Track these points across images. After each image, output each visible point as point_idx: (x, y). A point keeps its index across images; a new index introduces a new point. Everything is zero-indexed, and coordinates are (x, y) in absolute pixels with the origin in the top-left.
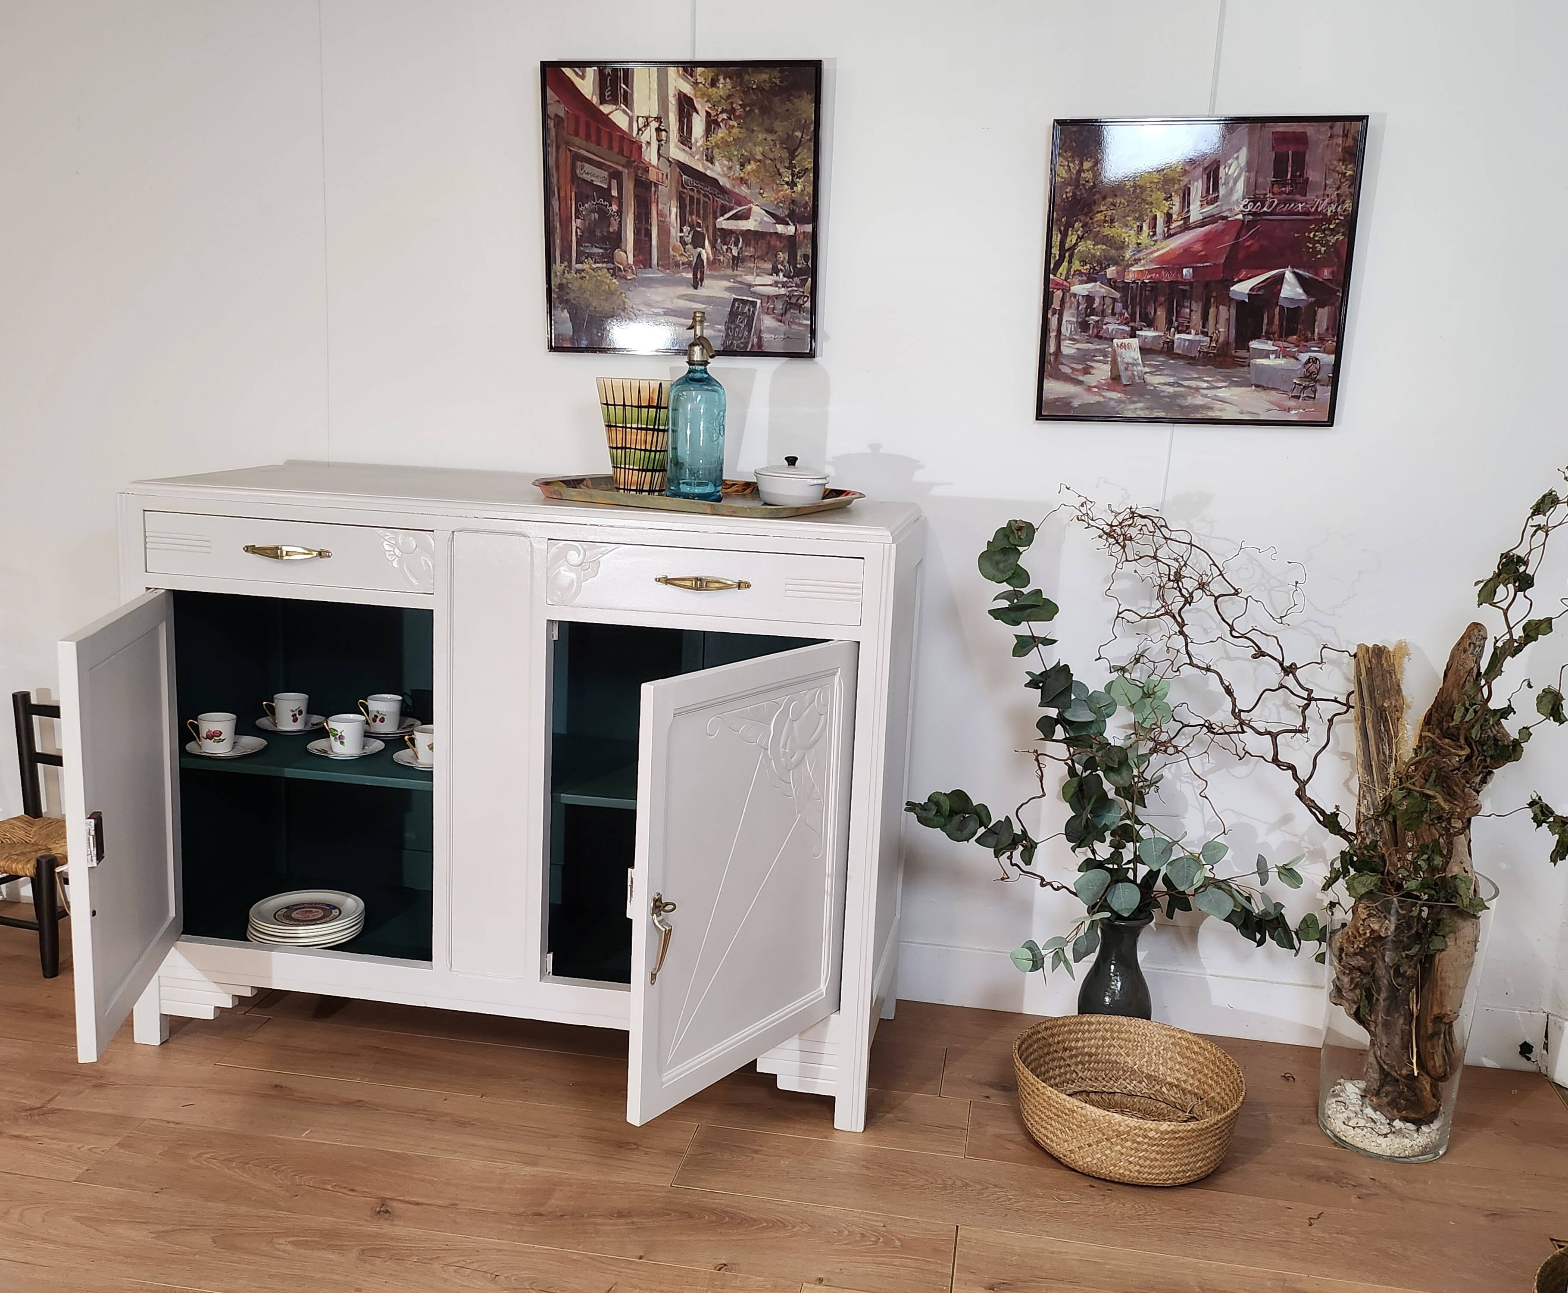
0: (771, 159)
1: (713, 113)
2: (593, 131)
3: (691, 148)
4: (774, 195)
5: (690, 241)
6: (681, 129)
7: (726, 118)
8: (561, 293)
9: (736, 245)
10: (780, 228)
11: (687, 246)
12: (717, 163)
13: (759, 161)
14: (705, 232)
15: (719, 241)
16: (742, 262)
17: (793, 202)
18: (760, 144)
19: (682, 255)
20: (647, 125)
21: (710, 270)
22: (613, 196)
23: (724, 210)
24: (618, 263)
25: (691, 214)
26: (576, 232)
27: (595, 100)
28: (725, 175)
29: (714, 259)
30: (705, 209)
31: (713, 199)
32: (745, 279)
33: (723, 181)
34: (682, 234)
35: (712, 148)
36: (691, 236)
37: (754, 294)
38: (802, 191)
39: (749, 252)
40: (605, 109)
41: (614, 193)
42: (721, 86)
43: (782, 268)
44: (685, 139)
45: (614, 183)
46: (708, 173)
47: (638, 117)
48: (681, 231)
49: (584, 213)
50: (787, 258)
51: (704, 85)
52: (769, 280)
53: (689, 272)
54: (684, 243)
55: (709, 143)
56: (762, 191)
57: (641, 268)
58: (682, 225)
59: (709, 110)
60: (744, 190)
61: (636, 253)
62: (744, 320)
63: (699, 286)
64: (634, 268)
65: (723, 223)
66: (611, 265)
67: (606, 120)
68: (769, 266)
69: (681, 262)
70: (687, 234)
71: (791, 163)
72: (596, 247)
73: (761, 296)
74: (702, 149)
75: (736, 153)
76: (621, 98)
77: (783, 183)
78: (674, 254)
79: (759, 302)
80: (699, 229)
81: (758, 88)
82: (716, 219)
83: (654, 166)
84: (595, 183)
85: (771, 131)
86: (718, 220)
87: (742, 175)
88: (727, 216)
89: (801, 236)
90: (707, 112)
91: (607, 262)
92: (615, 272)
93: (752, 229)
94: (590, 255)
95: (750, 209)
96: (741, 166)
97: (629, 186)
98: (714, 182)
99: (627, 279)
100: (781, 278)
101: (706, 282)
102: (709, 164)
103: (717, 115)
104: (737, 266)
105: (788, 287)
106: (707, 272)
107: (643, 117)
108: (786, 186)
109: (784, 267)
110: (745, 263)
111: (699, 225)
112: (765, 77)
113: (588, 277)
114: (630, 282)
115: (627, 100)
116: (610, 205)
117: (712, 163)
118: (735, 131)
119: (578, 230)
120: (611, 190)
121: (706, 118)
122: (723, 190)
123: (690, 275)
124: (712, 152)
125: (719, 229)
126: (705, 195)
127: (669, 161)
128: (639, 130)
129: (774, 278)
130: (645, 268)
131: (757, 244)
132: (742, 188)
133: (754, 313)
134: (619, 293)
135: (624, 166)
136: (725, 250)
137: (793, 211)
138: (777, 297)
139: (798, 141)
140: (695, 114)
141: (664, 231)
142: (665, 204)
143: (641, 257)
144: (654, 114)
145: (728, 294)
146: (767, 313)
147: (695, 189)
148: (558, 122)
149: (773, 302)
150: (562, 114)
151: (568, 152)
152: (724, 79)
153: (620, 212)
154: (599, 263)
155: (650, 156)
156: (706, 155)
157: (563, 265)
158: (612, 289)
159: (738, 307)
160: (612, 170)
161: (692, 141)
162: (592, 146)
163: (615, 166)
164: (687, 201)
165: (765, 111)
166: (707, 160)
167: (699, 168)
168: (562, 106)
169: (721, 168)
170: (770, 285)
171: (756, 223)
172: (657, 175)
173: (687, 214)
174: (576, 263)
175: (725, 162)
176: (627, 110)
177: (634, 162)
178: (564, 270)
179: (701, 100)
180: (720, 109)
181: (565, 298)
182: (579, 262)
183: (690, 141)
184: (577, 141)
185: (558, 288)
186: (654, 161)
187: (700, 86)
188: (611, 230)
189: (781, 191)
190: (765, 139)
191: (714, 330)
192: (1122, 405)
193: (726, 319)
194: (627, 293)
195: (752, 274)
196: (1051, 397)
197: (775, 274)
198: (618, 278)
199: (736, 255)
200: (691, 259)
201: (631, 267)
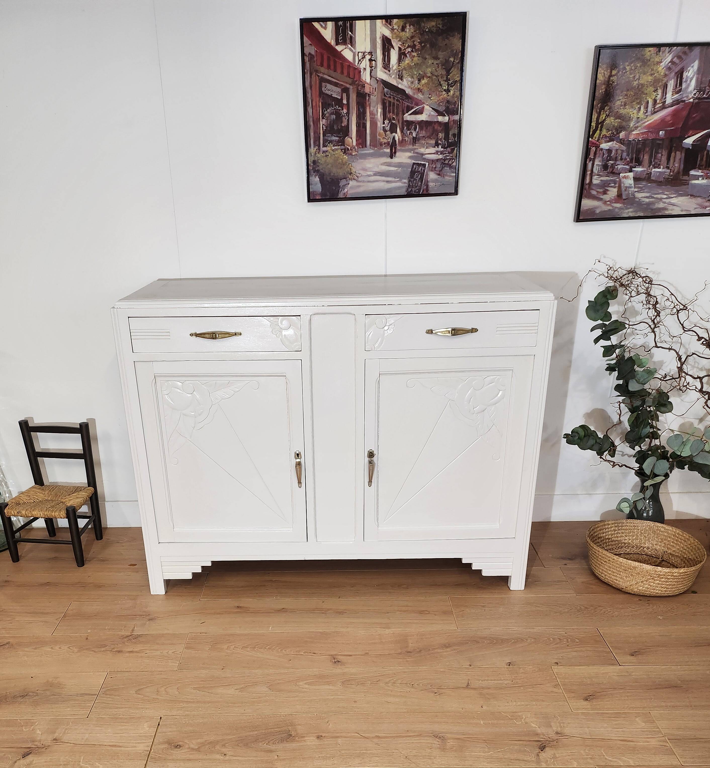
0: (436, 76)
1: (403, 48)
2: (332, 63)
3: (389, 71)
4: (437, 98)
5: (389, 129)
6: (384, 59)
7: (410, 51)
8: (314, 166)
10: (440, 119)
11: (387, 133)
12: (405, 80)
13: (429, 77)
14: (397, 123)
15: (405, 128)
16: (418, 141)
17: (448, 102)
18: (430, 66)
19: (384, 138)
20: (364, 57)
21: (400, 146)
22: (344, 104)
23: (409, 109)
24: (347, 145)
26: (323, 127)
27: (333, 43)
28: (409, 87)
29: (402, 140)
30: (397, 108)
31: (402, 102)
32: (420, 150)
33: (408, 91)
34: (384, 125)
35: (402, 71)
36: (389, 126)
37: (425, 159)
38: (453, 95)
39: (423, 134)
40: (339, 48)
41: (345, 102)
42: (408, 30)
44: (386, 66)
45: (345, 95)
46: (400, 86)
47: (359, 52)
48: (384, 123)
49: (327, 115)
50: (443, 137)
51: (397, 30)
52: (433, 150)
54: (385, 131)
55: (400, 68)
56: (430, 96)
57: (360, 148)
58: (384, 119)
59: (401, 46)
60: (420, 96)
61: (358, 138)
62: (419, 175)
63: (393, 157)
64: (356, 148)
65: (408, 117)
66: (343, 147)
67: (339, 55)
68: (433, 142)
69: (383, 143)
70: (387, 125)
71: (447, 78)
72: (334, 136)
73: (429, 161)
74: (396, 71)
75: (416, 73)
76: (348, 41)
77: (443, 90)
78: (380, 138)
80: (394, 122)
81: (429, 31)
82: (404, 115)
83: (368, 83)
84: (333, 96)
85: (436, 58)
87: (419, 87)
88: (410, 112)
89: (452, 123)
90: (399, 48)
91: (341, 145)
92: (345, 151)
93: (424, 120)
94: (331, 142)
95: (423, 107)
96: (419, 81)
97: (353, 97)
98: (402, 92)
99: (352, 155)
100: (440, 149)
101: (398, 154)
102: (400, 81)
103: (405, 49)
104: (415, 143)
105: (444, 154)
106: (398, 148)
107: (361, 52)
108: (444, 92)
109: (442, 142)
110: (420, 141)
111: (394, 118)
112: (433, 24)
113: (330, 155)
114: (354, 156)
115: (352, 42)
116: (342, 110)
117: (402, 80)
118: (416, 59)
119: (324, 126)
120: (343, 100)
121: (399, 51)
122: (408, 97)
123: (388, 150)
124: (402, 73)
126: (397, 100)
127: (377, 80)
128: (359, 61)
129: (437, 149)
130: (362, 147)
131: (427, 129)
132: (419, 94)
133: (424, 171)
134: (347, 164)
135: (350, 85)
137: (448, 107)
138: (438, 160)
139: (452, 63)
140: (392, 50)
141: (374, 124)
142: (374, 107)
143: (360, 141)
144: (368, 50)
145: (410, 160)
146: (432, 171)
147: (392, 97)
148: (311, 58)
149: (436, 163)
150: (313, 53)
151: (317, 77)
152: (410, 26)
153: (348, 113)
154: (336, 146)
155: (366, 77)
156: (398, 75)
157: (315, 149)
158: (344, 161)
159: (415, 168)
160: (343, 87)
161: (391, 67)
162: (332, 72)
163: (345, 85)
164: (387, 105)
165: (433, 45)
166: (399, 78)
167: (395, 83)
168: (313, 47)
169: (407, 83)
170: (434, 153)
171: (427, 116)
172: (370, 89)
173: (387, 112)
174: (323, 147)
175: (410, 79)
176: (352, 48)
177: (356, 81)
178: (316, 152)
179: (396, 40)
180: (407, 45)
181: (317, 169)
182: (324, 146)
183: (389, 67)
184: (322, 69)
185: (313, 163)
186: (368, 80)
187: (396, 31)
188: (343, 125)
189: (441, 95)
190: (433, 63)
191: (402, 183)
192: (622, 211)
193: (408, 176)
194: (353, 164)
195: (424, 148)
196: (585, 208)
197: (436, 147)
198: (347, 155)
199: (415, 136)
200: (389, 140)
201: (354, 148)
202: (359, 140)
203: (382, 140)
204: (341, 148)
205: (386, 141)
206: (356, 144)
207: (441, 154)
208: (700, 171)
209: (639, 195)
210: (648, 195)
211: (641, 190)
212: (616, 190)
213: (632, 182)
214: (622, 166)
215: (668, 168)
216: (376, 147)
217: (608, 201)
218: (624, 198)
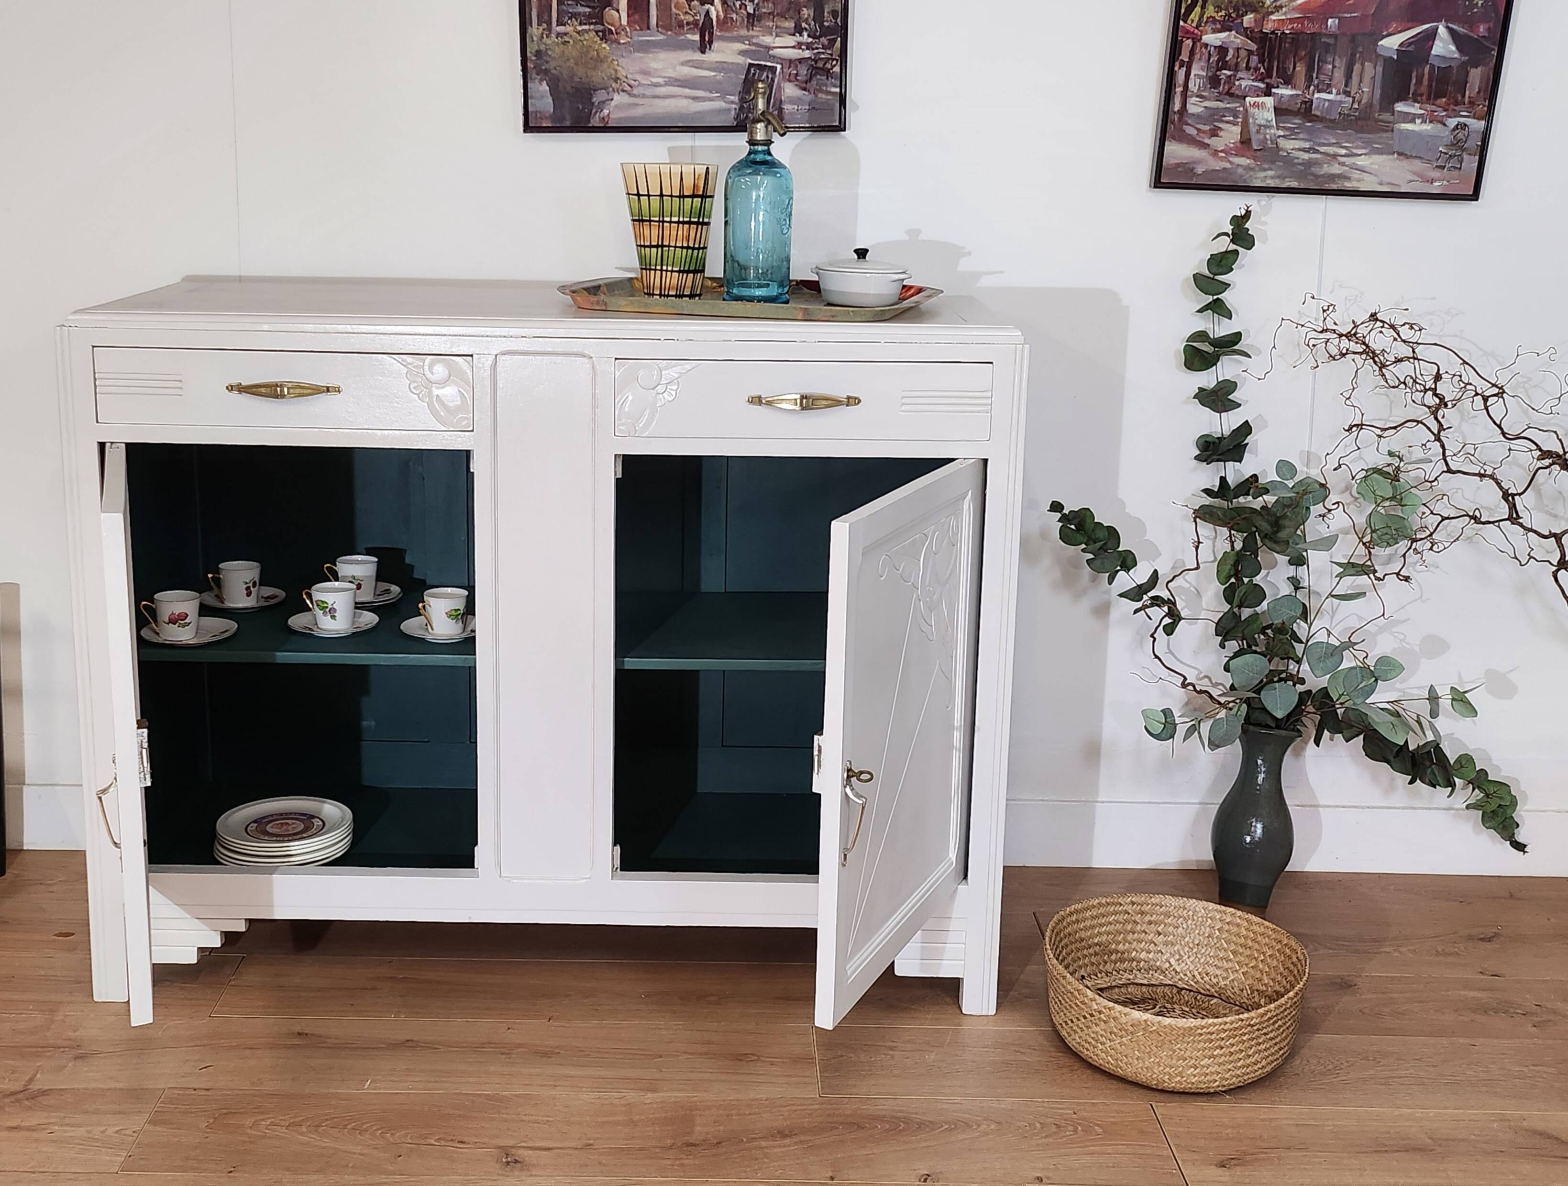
8: (539, 62)
11: (693, 3)
16: (759, 21)
19: (686, 13)
21: (721, 30)
24: (609, 24)
32: (763, 40)
37: (773, 58)
39: (768, 8)
43: (807, 26)
50: (812, 14)
52: (791, 41)
53: (694, 34)
57: (636, 30)
61: (630, 12)
63: (707, 50)
64: (628, 29)
68: (791, 24)
69: (685, 22)
72: (582, 5)
73: (781, 60)
78: (678, 12)
79: (779, 67)
91: (595, 24)
92: (605, 35)
94: (574, 16)
99: (619, 43)
100: (805, 38)
101: (716, 45)
104: (753, 26)
105: (813, 49)
106: (717, 33)
109: (809, 25)
110: (762, 22)
113: (571, 42)
114: (622, 46)
123: (697, 37)
129: (798, 38)
130: (641, 29)
133: (772, 80)
134: (609, 60)
136: (738, 7)
138: (800, 61)
143: (637, 16)
145: (743, 58)
146: (790, 81)
149: (797, 66)
154: (585, 24)
157: (541, 28)
158: (602, 56)
159: (754, 74)
170: (793, 47)
174: (557, 25)
178: (542, 34)
181: (545, 68)
182: (560, 23)
185: (536, 55)
191: (725, 102)
192: (1252, 173)
193: (739, 89)
194: (621, 60)
195: (771, 34)
196: (1173, 161)
197: (797, 34)
198: (609, 42)
199: (752, 12)
200: (698, 18)
201: (624, 29)
202: (633, 14)
203: (682, 17)
204: (597, 29)
205: (692, 19)
206: (628, 23)
207: (808, 49)
208: (1417, 105)
209: (1288, 145)
210: (1307, 145)
211: (1292, 134)
212: (1237, 129)
213: (1271, 116)
214: (1250, 83)
215: (1347, 93)
216: (671, 30)
217: (1222, 151)
218: (1255, 148)
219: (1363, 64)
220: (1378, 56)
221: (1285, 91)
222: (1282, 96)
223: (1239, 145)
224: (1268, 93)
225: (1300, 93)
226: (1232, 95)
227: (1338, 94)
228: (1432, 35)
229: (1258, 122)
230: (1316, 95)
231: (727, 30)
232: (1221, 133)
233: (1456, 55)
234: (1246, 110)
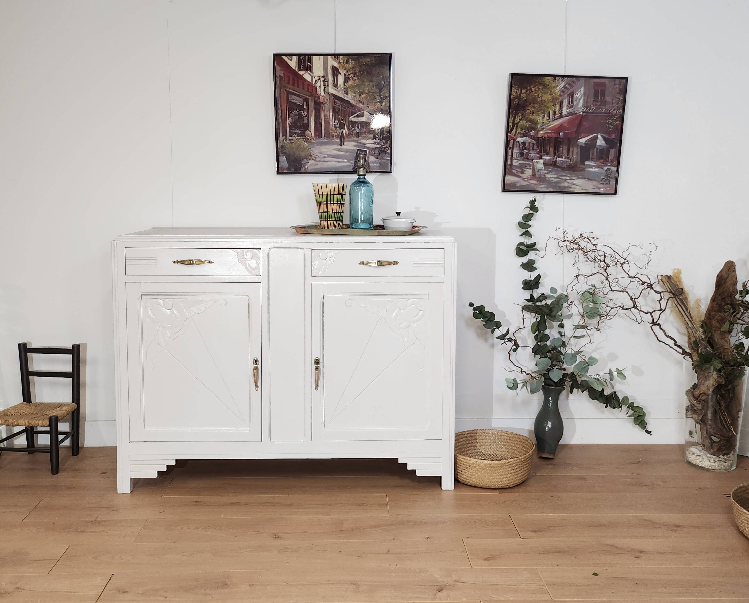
0: (372, 93)
1: (347, 74)
2: (296, 82)
3: (338, 89)
4: (373, 107)
5: (338, 126)
6: (334, 81)
8: (282, 149)
9: (358, 127)
11: (337, 129)
12: (349, 95)
13: (367, 93)
14: (344, 122)
15: (351, 126)
16: (361, 134)
17: (382, 110)
18: (367, 87)
20: (319, 79)
21: (347, 138)
22: (305, 109)
23: (352, 114)
24: (307, 136)
25: (339, 115)
26: (289, 124)
27: (297, 69)
28: (353, 99)
29: (349, 134)
30: (344, 113)
31: (348, 109)
32: (362, 141)
33: (352, 102)
34: (335, 124)
35: (347, 88)
36: (338, 124)
37: (366, 147)
38: (385, 105)
40: (301, 73)
41: (305, 107)
42: (350, 63)
43: (378, 136)
44: (336, 85)
45: (305, 103)
46: (346, 98)
47: (315, 76)
48: (335, 122)
49: (292, 116)
50: (380, 132)
51: (343, 63)
52: (372, 141)
53: (338, 139)
54: (336, 127)
55: (345, 86)
56: (368, 106)
57: (317, 138)
58: (335, 120)
59: (345, 73)
60: (361, 105)
61: (315, 132)
63: (343, 145)
64: (314, 138)
65: (352, 119)
66: (304, 137)
67: (301, 77)
68: (372, 136)
69: (334, 135)
70: (337, 124)
71: (380, 94)
72: (298, 130)
73: (369, 148)
74: (342, 89)
75: (357, 90)
76: (308, 69)
77: (377, 102)
78: (332, 132)
79: (368, 151)
80: (342, 122)
81: (366, 64)
82: (349, 117)
83: (322, 96)
84: (297, 103)
85: (371, 81)
86: (350, 118)
87: (360, 99)
88: (354, 116)
90: (345, 74)
91: (303, 136)
92: (306, 140)
93: (365, 121)
95: (364, 113)
96: (359, 95)
97: (312, 104)
98: (348, 102)
99: (311, 143)
100: (377, 140)
101: (345, 143)
103: (349, 75)
104: (358, 136)
105: (380, 144)
106: (346, 139)
107: (317, 76)
109: (379, 136)
111: (342, 120)
112: (369, 60)
113: (294, 142)
114: (312, 144)
115: (310, 69)
116: (304, 112)
117: (347, 94)
118: (356, 81)
120: (304, 106)
121: (344, 76)
122: (352, 105)
123: (339, 140)
124: (347, 90)
125: (350, 121)
126: (344, 108)
127: (329, 94)
128: (316, 81)
129: (374, 140)
130: (319, 138)
132: (360, 104)
133: (366, 155)
134: (308, 149)
135: (309, 96)
136: (353, 130)
138: (376, 148)
139: (383, 85)
140: (339, 75)
141: (327, 122)
142: (327, 112)
143: (317, 133)
144: (322, 75)
145: (355, 148)
146: (372, 155)
147: (340, 105)
148: (281, 78)
149: (374, 150)
150: (282, 75)
151: (285, 91)
152: (352, 61)
153: (308, 115)
154: (299, 136)
155: (321, 92)
156: (344, 91)
157: (283, 138)
158: (305, 147)
159: (359, 153)
160: (304, 98)
161: (339, 86)
162: (296, 88)
163: (306, 96)
164: (337, 110)
165: (369, 73)
166: (345, 93)
167: (342, 97)
168: (282, 72)
169: (351, 97)
170: (373, 144)
171: (366, 118)
172: (324, 99)
173: (337, 115)
174: (289, 137)
175: (353, 94)
176: (311, 73)
177: (314, 94)
178: (284, 140)
179: (342, 69)
180: (350, 73)
181: (284, 151)
183: (338, 86)
184: (289, 86)
185: (281, 147)
186: (322, 94)
187: (341, 63)
188: (304, 122)
189: (377, 105)
190: (369, 85)
191: (349, 163)
192: (536, 186)
193: (354, 158)
194: (312, 149)
195: (365, 139)
196: (508, 182)
197: (374, 139)
198: (307, 142)
199: (358, 132)
200: (339, 134)
201: (313, 138)
205: (337, 134)
207: (378, 144)
208: (593, 162)
209: (549, 176)
210: (555, 176)
211: (550, 172)
212: (531, 171)
213: (542, 166)
214: (534, 155)
215: (568, 158)
216: (329, 138)
217: (526, 178)
218: (537, 177)
219: (573, 148)
220: (578, 145)
221: (547, 158)
222: (546, 159)
223: (531, 176)
224: (541, 158)
225: (552, 158)
226: (528, 159)
227: (565, 158)
228: (596, 138)
229: (538, 168)
230: (558, 159)
231: (349, 138)
232: (525, 172)
233: (605, 145)
234: (533, 164)
